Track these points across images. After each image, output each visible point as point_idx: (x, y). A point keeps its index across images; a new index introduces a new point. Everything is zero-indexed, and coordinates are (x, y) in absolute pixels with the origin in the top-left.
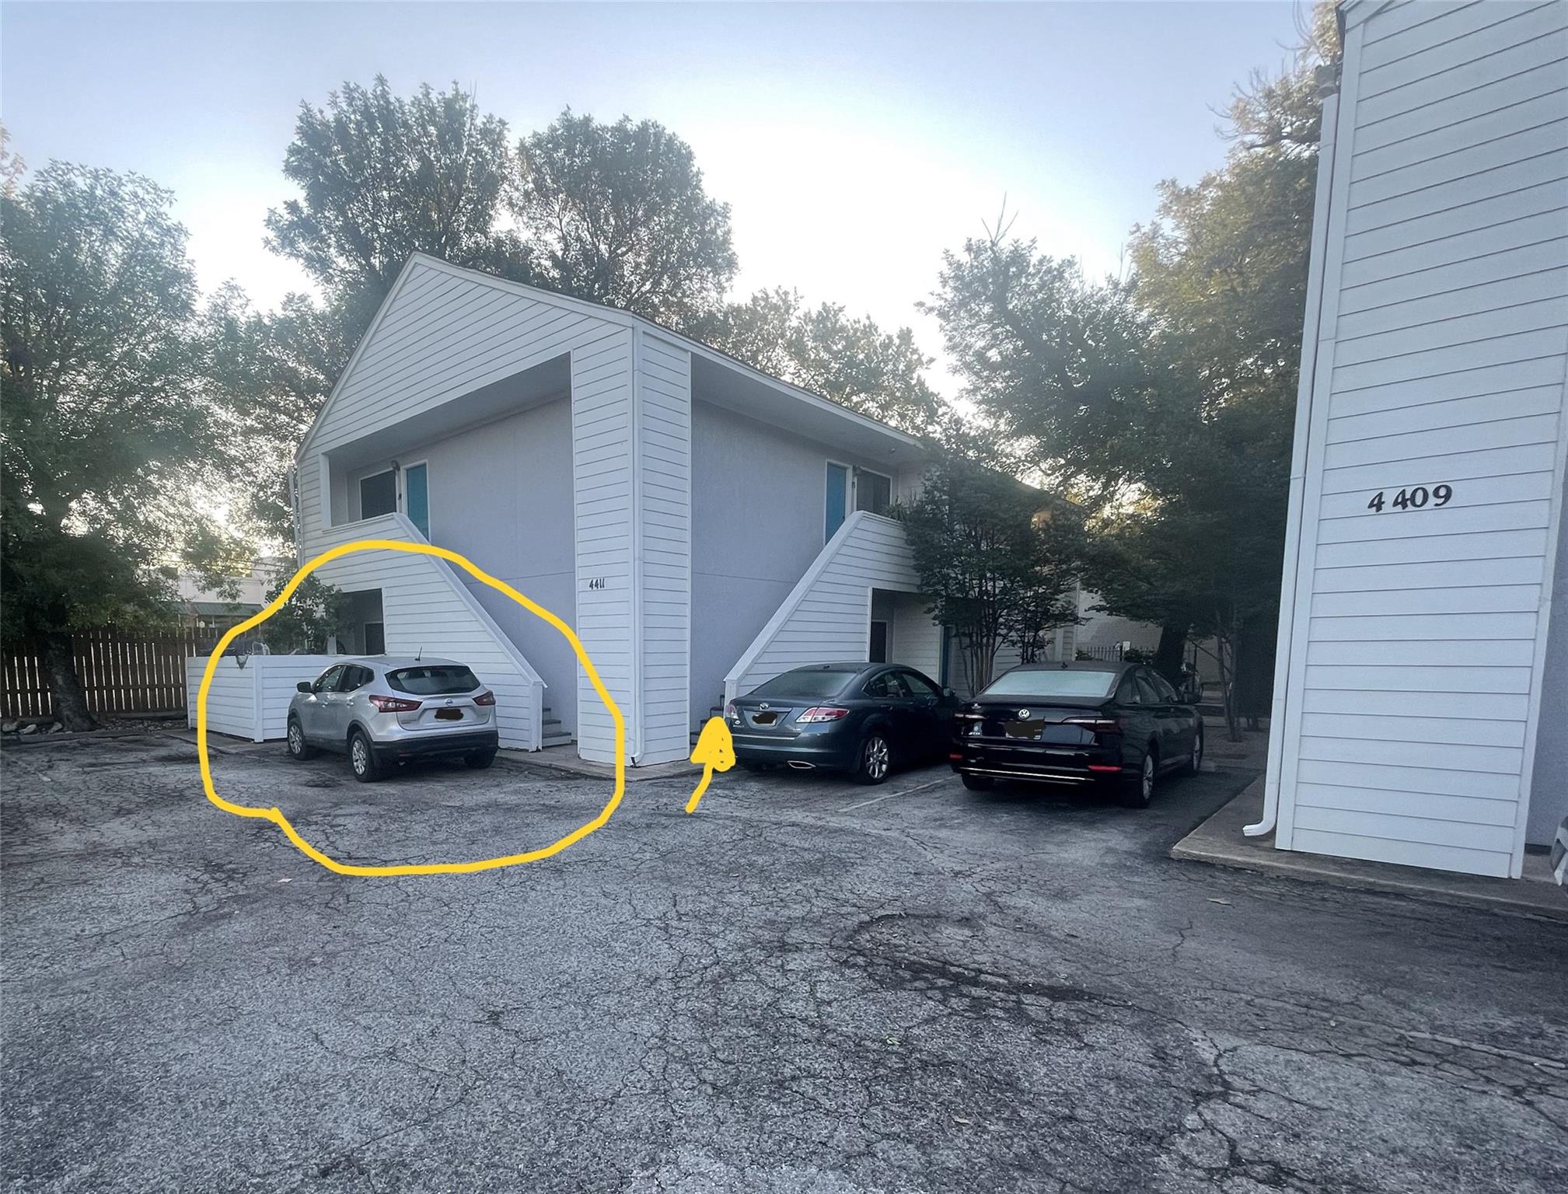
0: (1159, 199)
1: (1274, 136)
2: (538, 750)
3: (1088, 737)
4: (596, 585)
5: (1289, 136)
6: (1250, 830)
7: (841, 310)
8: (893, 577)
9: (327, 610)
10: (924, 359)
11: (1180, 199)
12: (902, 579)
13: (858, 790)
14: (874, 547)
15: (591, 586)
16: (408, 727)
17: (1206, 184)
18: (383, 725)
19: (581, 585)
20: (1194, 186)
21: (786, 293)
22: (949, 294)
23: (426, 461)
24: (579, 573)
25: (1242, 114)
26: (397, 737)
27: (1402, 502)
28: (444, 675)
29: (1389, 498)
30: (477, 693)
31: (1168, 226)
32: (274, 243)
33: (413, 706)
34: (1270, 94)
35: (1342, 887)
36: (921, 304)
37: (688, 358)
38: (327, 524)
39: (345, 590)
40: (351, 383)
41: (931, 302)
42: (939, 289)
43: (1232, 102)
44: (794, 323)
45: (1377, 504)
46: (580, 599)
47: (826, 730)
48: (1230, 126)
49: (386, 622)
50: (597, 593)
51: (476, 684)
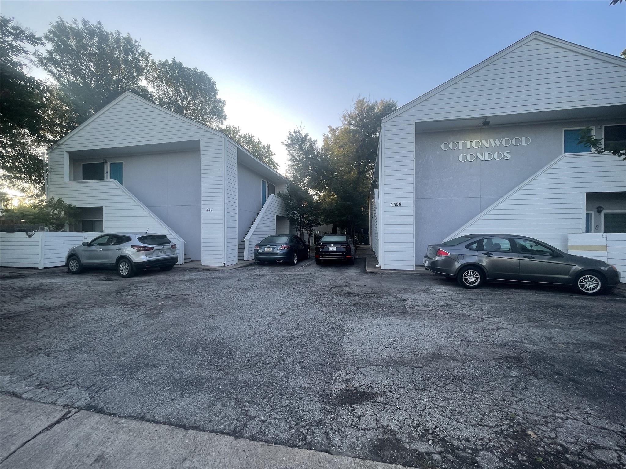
0: (328, 129)
1: (349, 124)
2: (183, 264)
3: (344, 250)
4: (209, 210)
5: (353, 125)
6: (377, 266)
7: (253, 136)
8: (280, 212)
9: (65, 214)
10: (273, 153)
11: (332, 131)
12: (282, 213)
13: (292, 267)
14: (275, 204)
15: (207, 210)
16: (149, 256)
17: (337, 129)
18: (138, 256)
19: (203, 210)
20: (335, 129)
21: (236, 128)
22: (289, 141)
23: (123, 162)
24: (202, 206)
25: (344, 117)
26: (144, 260)
27: (395, 205)
28: (154, 238)
29: (393, 204)
30: (171, 244)
31: (330, 135)
32: (36, 63)
33: (151, 249)
34: (349, 115)
35: (395, 274)
36: (283, 142)
37: (236, 148)
38: (67, 179)
39: (78, 206)
40: (87, 127)
41: (285, 143)
42: (287, 140)
43: (343, 115)
44: (238, 136)
45: (392, 205)
46: (202, 214)
47: (285, 251)
48: (343, 119)
49: (104, 219)
50: (209, 213)
51: (170, 242)
